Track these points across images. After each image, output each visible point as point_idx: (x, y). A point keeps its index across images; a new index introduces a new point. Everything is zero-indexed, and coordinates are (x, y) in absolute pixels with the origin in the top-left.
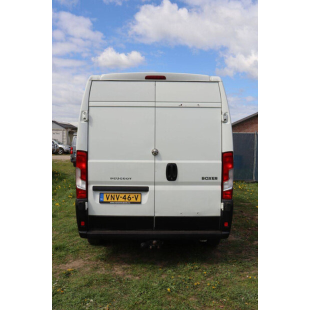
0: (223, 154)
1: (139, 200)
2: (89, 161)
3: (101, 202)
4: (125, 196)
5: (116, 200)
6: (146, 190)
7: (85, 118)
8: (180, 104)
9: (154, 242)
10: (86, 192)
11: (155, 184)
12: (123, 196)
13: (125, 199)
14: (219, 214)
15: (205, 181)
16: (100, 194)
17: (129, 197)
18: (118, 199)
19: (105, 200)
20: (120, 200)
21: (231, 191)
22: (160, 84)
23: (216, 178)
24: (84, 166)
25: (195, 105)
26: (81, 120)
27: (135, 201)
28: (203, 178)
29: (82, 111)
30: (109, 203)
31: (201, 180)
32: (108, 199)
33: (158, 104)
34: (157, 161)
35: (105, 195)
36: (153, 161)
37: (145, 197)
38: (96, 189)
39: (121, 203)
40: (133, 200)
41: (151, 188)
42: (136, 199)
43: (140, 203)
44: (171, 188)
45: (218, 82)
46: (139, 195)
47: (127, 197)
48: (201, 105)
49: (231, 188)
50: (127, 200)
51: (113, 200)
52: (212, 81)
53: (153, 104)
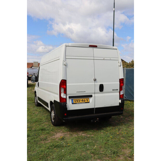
0: (120, 79)
1: (88, 101)
2: (67, 84)
3: (73, 103)
4: (82, 100)
5: (79, 102)
6: (91, 96)
7: (65, 64)
8: (103, 58)
9: (98, 119)
10: (66, 99)
11: (95, 93)
12: (81, 100)
13: (83, 101)
14: (118, 105)
15: (114, 91)
16: (72, 100)
17: (84, 100)
18: (79, 101)
19: (74, 102)
20: (81, 102)
21: (123, 95)
22: (95, 49)
23: (118, 90)
24: (65, 87)
25: (109, 59)
26: (63, 65)
27: (87, 102)
28: (113, 90)
29: (63, 61)
30: (76, 103)
31: (112, 91)
32: (75, 102)
33: (95, 58)
34: (95, 83)
35: (74, 100)
36: (94, 84)
37: (91, 100)
38: (70, 97)
39: (82, 103)
40: (86, 101)
41: (93, 95)
42: (87, 101)
43: (89, 102)
44: (101, 95)
45: (117, 49)
46: (88, 99)
47: (83, 100)
48: (112, 59)
49: (123, 93)
50: (83, 102)
51: (77, 102)
52: (114, 48)
53: (93, 58)
